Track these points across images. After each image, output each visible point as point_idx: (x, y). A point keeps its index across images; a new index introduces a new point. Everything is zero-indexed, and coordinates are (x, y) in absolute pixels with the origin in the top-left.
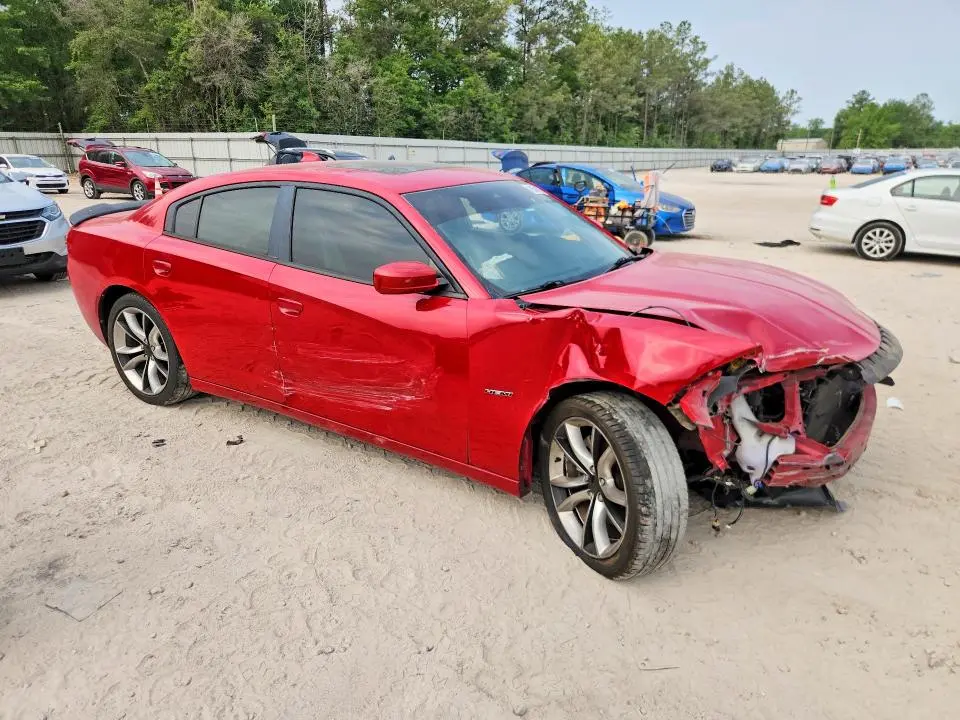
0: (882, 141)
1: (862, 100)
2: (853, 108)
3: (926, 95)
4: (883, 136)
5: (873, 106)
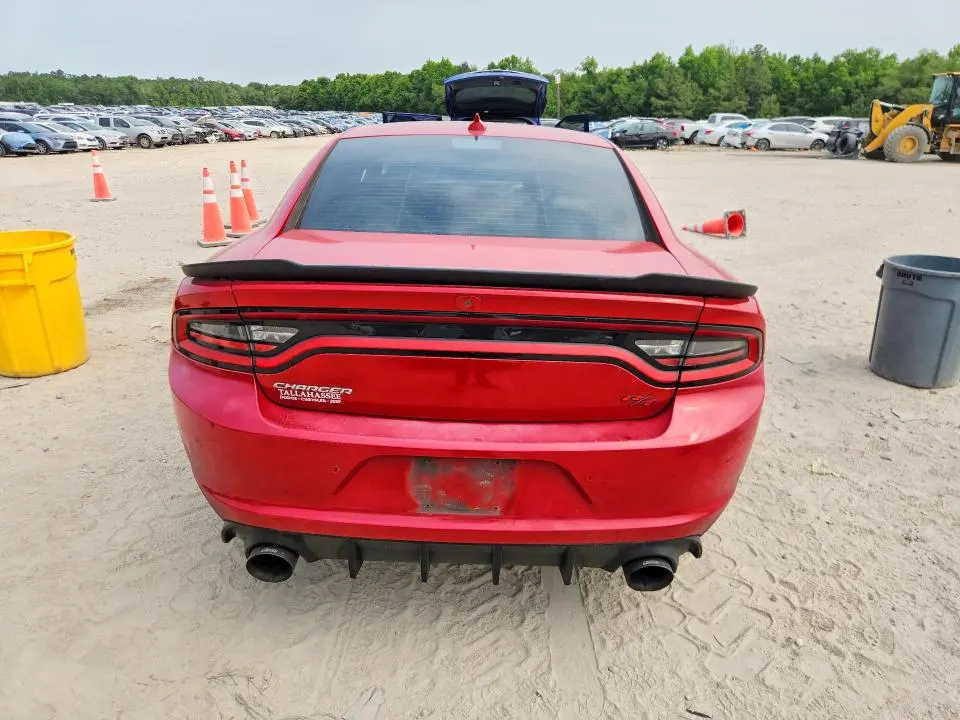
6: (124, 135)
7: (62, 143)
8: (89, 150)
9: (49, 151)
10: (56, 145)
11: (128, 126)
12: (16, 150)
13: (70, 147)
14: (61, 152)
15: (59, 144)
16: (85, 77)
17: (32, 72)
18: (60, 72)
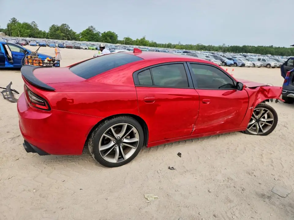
0: (26, 35)
1: (14, 21)
2: (12, 23)
3: (34, 22)
4: (26, 33)
5: (19, 24)
6: (262, 63)
7: (241, 64)
8: (249, 67)
9: (237, 66)
10: (239, 64)
11: (266, 61)
12: (228, 65)
13: (243, 65)
14: (240, 67)
15: (240, 64)
16: (279, 48)
17: (264, 46)
18: (272, 46)
